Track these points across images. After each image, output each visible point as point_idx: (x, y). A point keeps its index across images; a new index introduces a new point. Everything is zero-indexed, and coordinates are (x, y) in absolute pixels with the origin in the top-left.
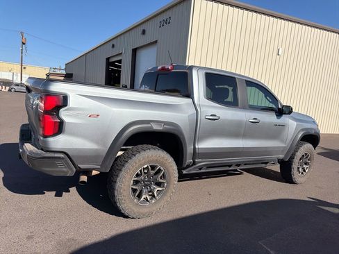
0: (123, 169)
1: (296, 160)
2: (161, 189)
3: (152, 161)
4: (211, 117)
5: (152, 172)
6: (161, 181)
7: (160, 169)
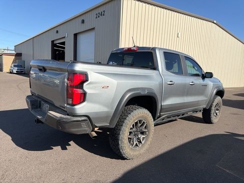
0: (124, 124)
1: (213, 108)
2: (144, 136)
3: (140, 117)
4: (171, 83)
5: (139, 125)
6: (144, 130)
7: (144, 122)
